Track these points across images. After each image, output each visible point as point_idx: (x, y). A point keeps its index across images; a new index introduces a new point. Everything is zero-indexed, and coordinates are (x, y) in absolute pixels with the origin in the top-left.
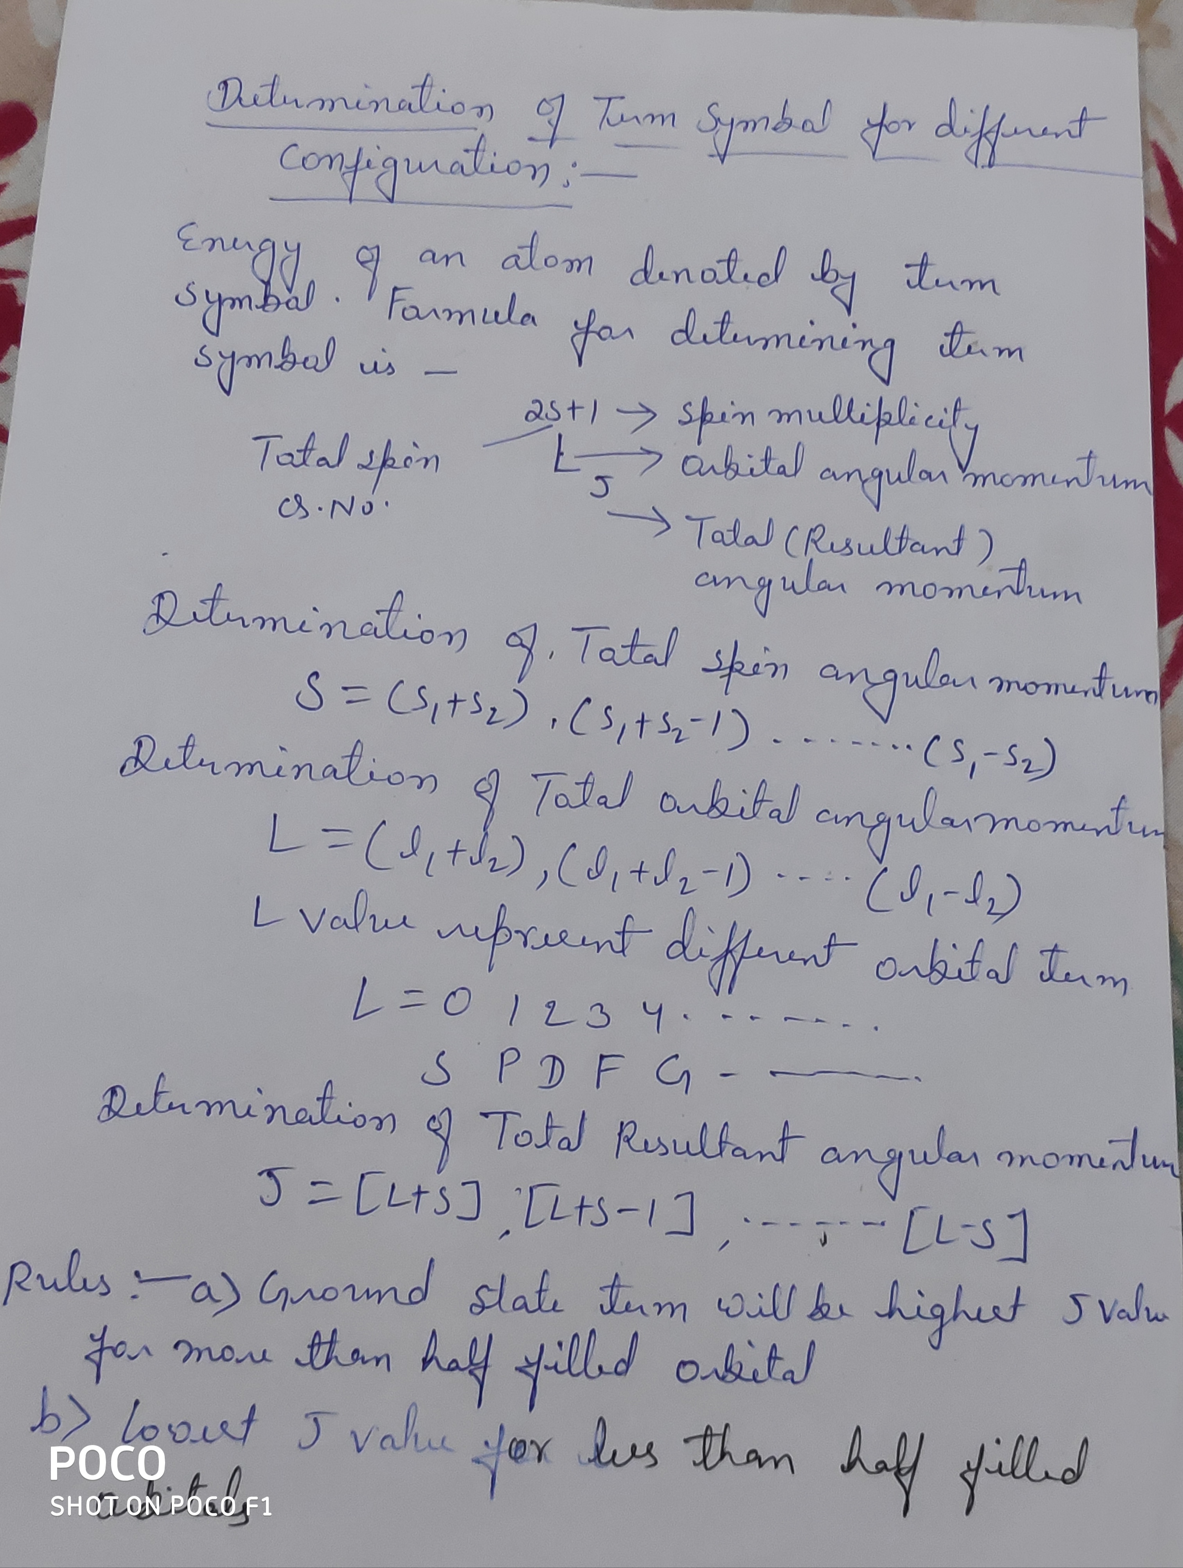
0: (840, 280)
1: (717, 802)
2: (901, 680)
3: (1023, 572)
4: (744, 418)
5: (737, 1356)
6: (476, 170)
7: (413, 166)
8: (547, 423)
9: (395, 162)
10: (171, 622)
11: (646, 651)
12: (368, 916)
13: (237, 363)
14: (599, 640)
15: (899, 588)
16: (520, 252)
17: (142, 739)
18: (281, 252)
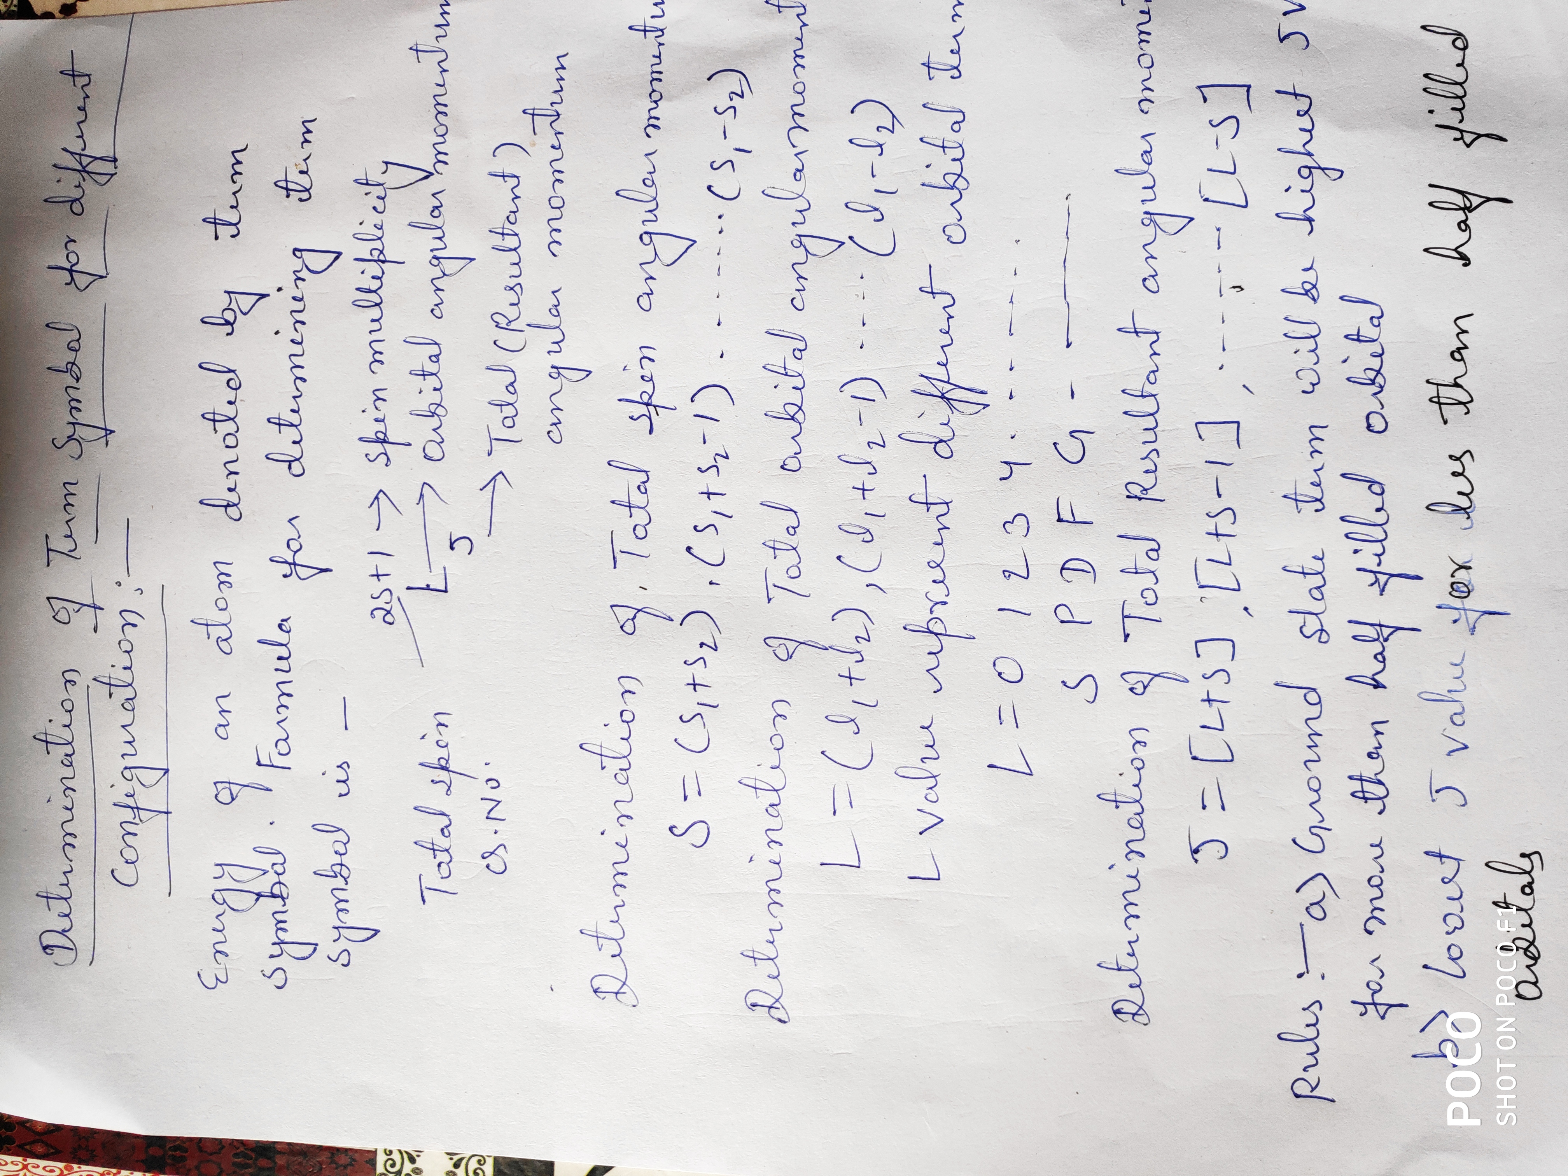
0: (234, 306)
1: (790, 416)
2: (650, 227)
3: (536, 112)
4: (379, 399)
5: (1359, 374)
6: (130, 685)
7: (129, 749)
8: (395, 601)
9: (126, 768)
10: (624, 980)
11: (635, 493)
12: (921, 765)
13: (345, 923)
14: (625, 541)
15: (554, 233)
16: (213, 638)
17: (749, 1004)
18: (226, 883)
